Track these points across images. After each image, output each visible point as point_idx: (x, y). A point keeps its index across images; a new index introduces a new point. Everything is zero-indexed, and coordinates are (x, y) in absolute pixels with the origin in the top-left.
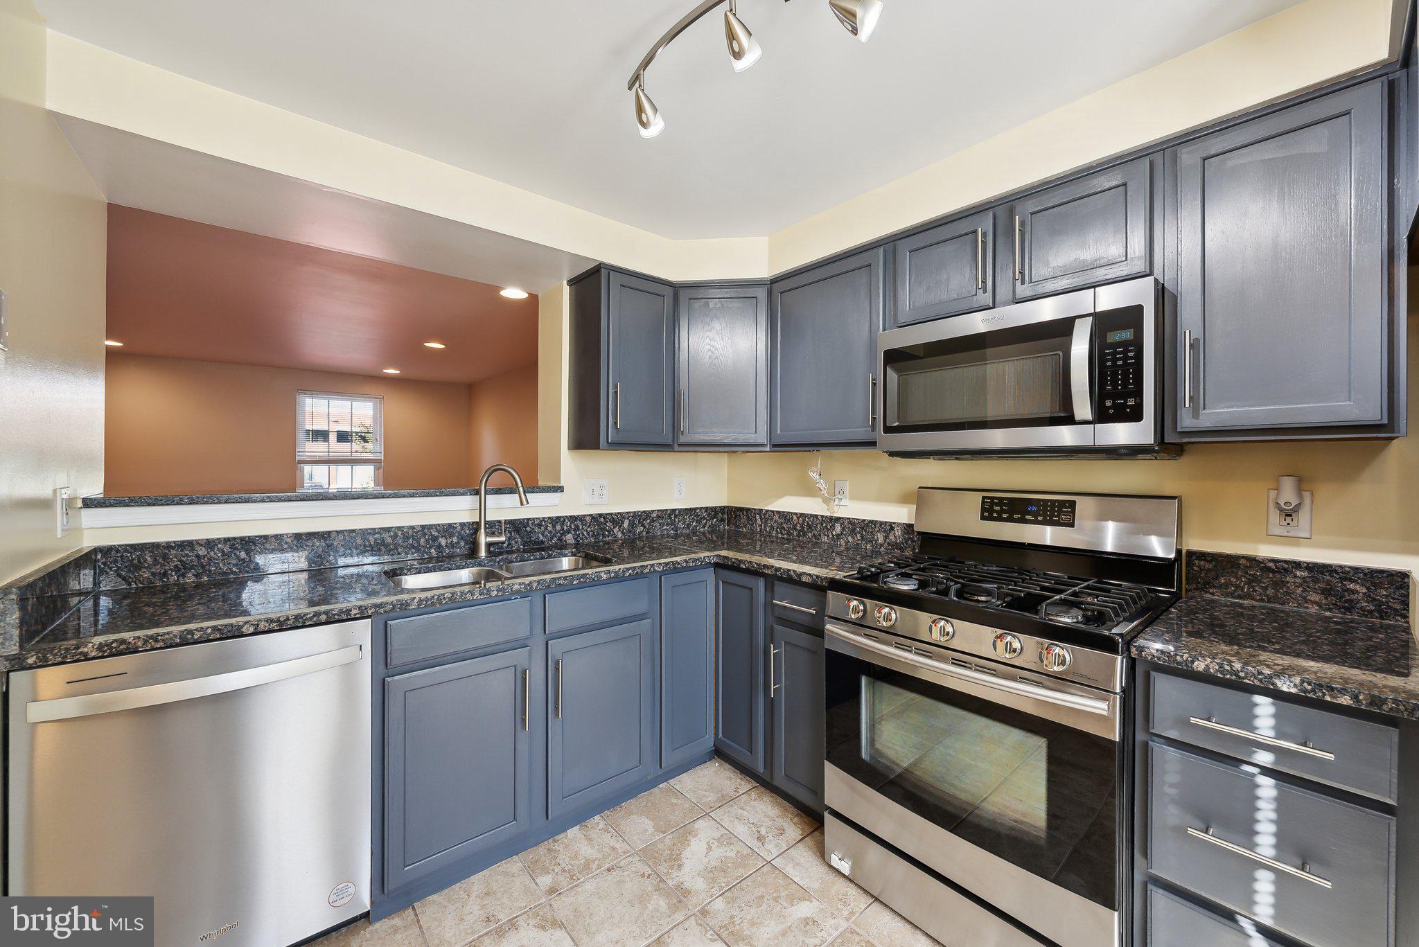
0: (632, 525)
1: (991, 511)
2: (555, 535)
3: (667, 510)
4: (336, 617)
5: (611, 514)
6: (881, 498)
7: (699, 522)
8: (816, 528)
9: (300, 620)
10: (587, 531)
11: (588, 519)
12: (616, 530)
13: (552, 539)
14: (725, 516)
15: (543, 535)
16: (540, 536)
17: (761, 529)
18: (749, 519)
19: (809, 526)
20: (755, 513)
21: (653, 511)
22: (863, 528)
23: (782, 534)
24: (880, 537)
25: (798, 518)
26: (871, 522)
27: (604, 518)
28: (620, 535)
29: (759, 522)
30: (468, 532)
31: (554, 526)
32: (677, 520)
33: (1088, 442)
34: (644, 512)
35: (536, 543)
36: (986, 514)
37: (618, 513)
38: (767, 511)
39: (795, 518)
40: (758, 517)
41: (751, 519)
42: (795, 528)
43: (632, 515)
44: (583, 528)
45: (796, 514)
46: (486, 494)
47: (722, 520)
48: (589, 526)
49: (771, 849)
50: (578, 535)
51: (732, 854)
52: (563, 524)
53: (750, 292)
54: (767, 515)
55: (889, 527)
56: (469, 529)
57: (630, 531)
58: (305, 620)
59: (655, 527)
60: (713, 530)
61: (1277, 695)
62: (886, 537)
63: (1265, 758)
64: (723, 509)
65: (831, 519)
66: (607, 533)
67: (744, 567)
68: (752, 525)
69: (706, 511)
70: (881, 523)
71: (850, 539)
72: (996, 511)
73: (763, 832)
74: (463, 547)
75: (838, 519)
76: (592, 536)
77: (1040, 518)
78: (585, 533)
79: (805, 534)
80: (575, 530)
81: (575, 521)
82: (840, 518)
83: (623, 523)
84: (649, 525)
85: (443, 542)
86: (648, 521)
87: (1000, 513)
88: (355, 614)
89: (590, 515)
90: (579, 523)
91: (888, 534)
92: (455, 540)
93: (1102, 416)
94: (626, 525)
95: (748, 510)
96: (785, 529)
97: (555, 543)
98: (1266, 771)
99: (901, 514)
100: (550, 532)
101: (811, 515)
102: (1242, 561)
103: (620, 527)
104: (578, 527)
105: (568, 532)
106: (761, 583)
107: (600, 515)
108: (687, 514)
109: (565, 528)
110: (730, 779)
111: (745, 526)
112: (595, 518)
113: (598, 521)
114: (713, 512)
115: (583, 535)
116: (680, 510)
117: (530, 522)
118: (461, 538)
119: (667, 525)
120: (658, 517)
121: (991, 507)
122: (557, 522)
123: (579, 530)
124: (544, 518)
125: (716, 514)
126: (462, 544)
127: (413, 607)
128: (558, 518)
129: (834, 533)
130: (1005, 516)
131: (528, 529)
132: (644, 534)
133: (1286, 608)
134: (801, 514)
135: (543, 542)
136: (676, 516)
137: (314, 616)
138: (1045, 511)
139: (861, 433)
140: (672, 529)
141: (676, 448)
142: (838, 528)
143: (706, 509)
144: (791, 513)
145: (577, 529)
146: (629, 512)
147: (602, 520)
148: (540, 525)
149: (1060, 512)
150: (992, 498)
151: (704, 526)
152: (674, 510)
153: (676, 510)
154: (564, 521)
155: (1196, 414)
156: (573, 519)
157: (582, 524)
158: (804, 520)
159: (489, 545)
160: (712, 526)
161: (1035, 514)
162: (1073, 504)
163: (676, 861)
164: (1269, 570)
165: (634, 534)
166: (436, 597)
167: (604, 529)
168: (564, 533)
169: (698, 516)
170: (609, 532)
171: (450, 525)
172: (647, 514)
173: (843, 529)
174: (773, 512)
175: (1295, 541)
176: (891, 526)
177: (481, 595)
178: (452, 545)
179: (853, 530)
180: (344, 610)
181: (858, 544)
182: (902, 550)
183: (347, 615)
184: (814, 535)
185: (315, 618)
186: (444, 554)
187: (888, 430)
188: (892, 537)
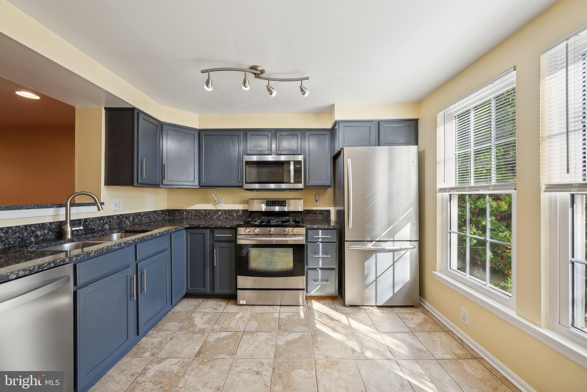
0: (134, 218)
1: (268, 204)
2: (100, 225)
3: (147, 212)
4: (59, 264)
5: (125, 214)
6: (234, 203)
7: (158, 216)
8: (211, 214)
9: (41, 268)
10: (115, 223)
11: (115, 217)
12: (127, 221)
13: (99, 227)
14: (168, 213)
15: (94, 226)
16: (93, 226)
17: (186, 217)
18: (180, 213)
19: (208, 214)
20: (183, 211)
21: (142, 212)
22: (229, 212)
23: (197, 217)
24: (235, 214)
25: (204, 211)
26: (232, 210)
27: (122, 216)
28: (129, 223)
29: (185, 214)
30: (54, 227)
31: (100, 221)
32: (151, 216)
33: (293, 187)
34: (138, 213)
35: (91, 230)
36: (267, 205)
37: (128, 214)
38: (189, 210)
39: (202, 211)
40: (185, 212)
41: (181, 214)
42: (202, 214)
43: (133, 214)
44: (113, 221)
45: (203, 210)
46: (70, 206)
47: (167, 215)
48: (116, 220)
49: (220, 310)
50: (111, 225)
51: (210, 316)
52: (104, 220)
53: (192, 132)
54: (188, 212)
55: (237, 211)
56: (55, 225)
57: (133, 221)
58: (44, 267)
59: (143, 219)
60: (163, 219)
61: (322, 229)
62: (237, 214)
63: (320, 240)
64: (166, 210)
65: (217, 210)
66: (123, 223)
67: (202, 226)
68: (182, 215)
69: (161, 212)
70: (235, 210)
71: (224, 216)
72: (269, 204)
73: (215, 307)
74: (52, 235)
75: (220, 210)
76: (117, 225)
77: (279, 205)
78: (114, 223)
79: (206, 216)
80: (109, 222)
81: (109, 218)
82: (221, 210)
83: (130, 218)
84: (140, 218)
85: (39, 233)
86: (140, 217)
87: (270, 204)
88: (67, 261)
89: (115, 215)
90: (111, 219)
91: (237, 213)
92: (46, 231)
93: (295, 182)
94: (131, 219)
95: (179, 210)
96: (198, 216)
97: (100, 229)
98: (320, 242)
99: (240, 207)
100: (98, 224)
101: (209, 210)
102: (311, 211)
103: (129, 220)
104: (111, 221)
105: (106, 223)
106: (208, 231)
107: (120, 215)
108: (154, 213)
109: (105, 222)
110: (194, 301)
111: (178, 216)
112: (118, 216)
113: (119, 218)
114: (163, 212)
115: (113, 224)
116: (152, 211)
117: (88, 220)
118: (50, 230)
119: (147, 218)
120: (144, 215)
121: (268, 203)
122: (101, 219)
123: (111, 222)
124: (94, 218)
125: (164, 213)
126: (51, 233)
127: (92, 255)
128: (102, 217)
129: (218, 215)
130: (271, 205)
131: (87, 223)
132: (138, 222)
133: (317, 218)
134: (205, 210)
135: (94, 229)
136: (150, 214)
137: (48, 265)
138: (280, 203)
139: (236, 183)
140: (149, 220)
141: (161, 186)
142: (220, 213)
143: (161, 211)
144: (201, 210)
145: (110, 222)
146: (132, 213)
147: (121, 217)
148: (93, 221)
149: (283, 203)
150: (268, 201)
151: (160, 218)
152: (149, 212)
153: (150, 211)
154: (104, 218)
155: (308, 183)
156: (108, 217)
157: (113, 220)
158: (206, 212)
159: (72, 232)
160: (163, 217)
161: (278, 204)
162: (285, 201)
163: (194, 325)
164: (315, 212)
165: (134, 222)
166: (101, 249)
167: (122, 221)
168: (104, 224)
169: (158, 213)
170: (124, 222)
171: (43, 224)
172: (139, 214)
173: (222, 213)
174: (192, 210)
175: (317, 206)
176: (238, 211)
177: (118, 246)
178: (45, 234)
179: (226, 213)
180: (62, 260)
181: (227, 217)
182: (242, 217)
183: (64, 262)
184: (210, 216)
185: (48, 266)
186: (40, 239)
187: (246, 183)
188: (239, 214)
